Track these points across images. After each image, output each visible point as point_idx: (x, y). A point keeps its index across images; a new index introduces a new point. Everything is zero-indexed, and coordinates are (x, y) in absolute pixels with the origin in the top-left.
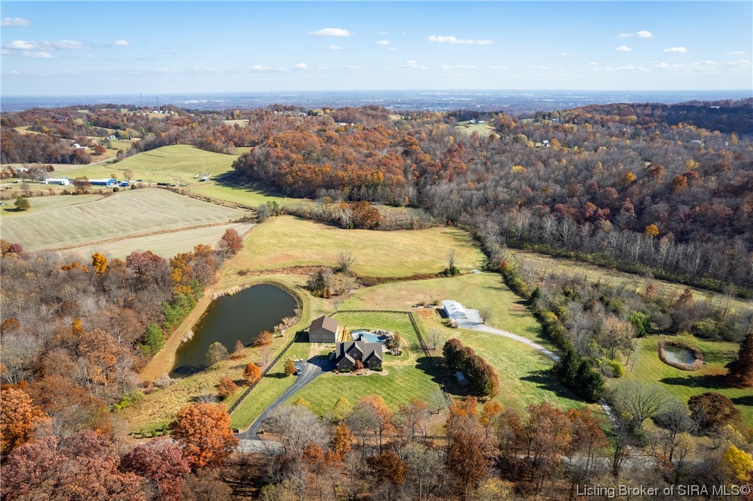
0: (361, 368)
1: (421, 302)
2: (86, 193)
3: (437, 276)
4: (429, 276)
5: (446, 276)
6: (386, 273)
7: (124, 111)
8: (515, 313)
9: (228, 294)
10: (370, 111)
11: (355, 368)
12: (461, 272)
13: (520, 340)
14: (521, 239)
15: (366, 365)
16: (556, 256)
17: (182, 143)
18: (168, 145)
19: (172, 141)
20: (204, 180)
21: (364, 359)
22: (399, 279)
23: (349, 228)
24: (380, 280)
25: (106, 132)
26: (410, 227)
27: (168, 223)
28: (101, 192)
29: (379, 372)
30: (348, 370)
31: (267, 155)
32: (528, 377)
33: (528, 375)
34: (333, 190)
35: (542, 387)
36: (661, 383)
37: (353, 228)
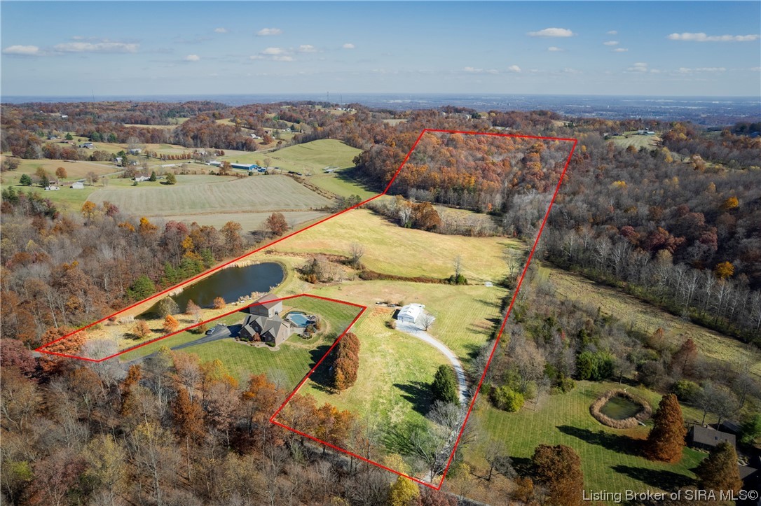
0: (257, 340)
1: (386, 301)
2: (226, 174)
3: (440, 281)
4: (432, 281)
5: (450, 284)
6: (395, 271)
7: (318, 107)
8: (475, 328)
9: (238, 267)
10: (536, 117)
11: (252, 339)
12: (469, 282)
13: (445, 353)
14: (571, 259)
15: (263, 339)
16: (599, 283)
17: (333, 138)
18: (321, 139)
19: (325, 136)
20: (328, 172)
21: (262, 333)
22: (400, 279)
23: (407, 227)
24: (380, 277)
25: (286, 125)
26: (468, 233)
27: (261, 205)
28: (237, 175)
29: (269, 347)
30: (247, 339)
31: (379, 153)
32: (404, 386)
33: (407, 383)
34: (422, 191)
35: (406, 397)
36: (557, 430)
37: (411, 228)
